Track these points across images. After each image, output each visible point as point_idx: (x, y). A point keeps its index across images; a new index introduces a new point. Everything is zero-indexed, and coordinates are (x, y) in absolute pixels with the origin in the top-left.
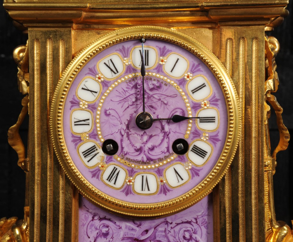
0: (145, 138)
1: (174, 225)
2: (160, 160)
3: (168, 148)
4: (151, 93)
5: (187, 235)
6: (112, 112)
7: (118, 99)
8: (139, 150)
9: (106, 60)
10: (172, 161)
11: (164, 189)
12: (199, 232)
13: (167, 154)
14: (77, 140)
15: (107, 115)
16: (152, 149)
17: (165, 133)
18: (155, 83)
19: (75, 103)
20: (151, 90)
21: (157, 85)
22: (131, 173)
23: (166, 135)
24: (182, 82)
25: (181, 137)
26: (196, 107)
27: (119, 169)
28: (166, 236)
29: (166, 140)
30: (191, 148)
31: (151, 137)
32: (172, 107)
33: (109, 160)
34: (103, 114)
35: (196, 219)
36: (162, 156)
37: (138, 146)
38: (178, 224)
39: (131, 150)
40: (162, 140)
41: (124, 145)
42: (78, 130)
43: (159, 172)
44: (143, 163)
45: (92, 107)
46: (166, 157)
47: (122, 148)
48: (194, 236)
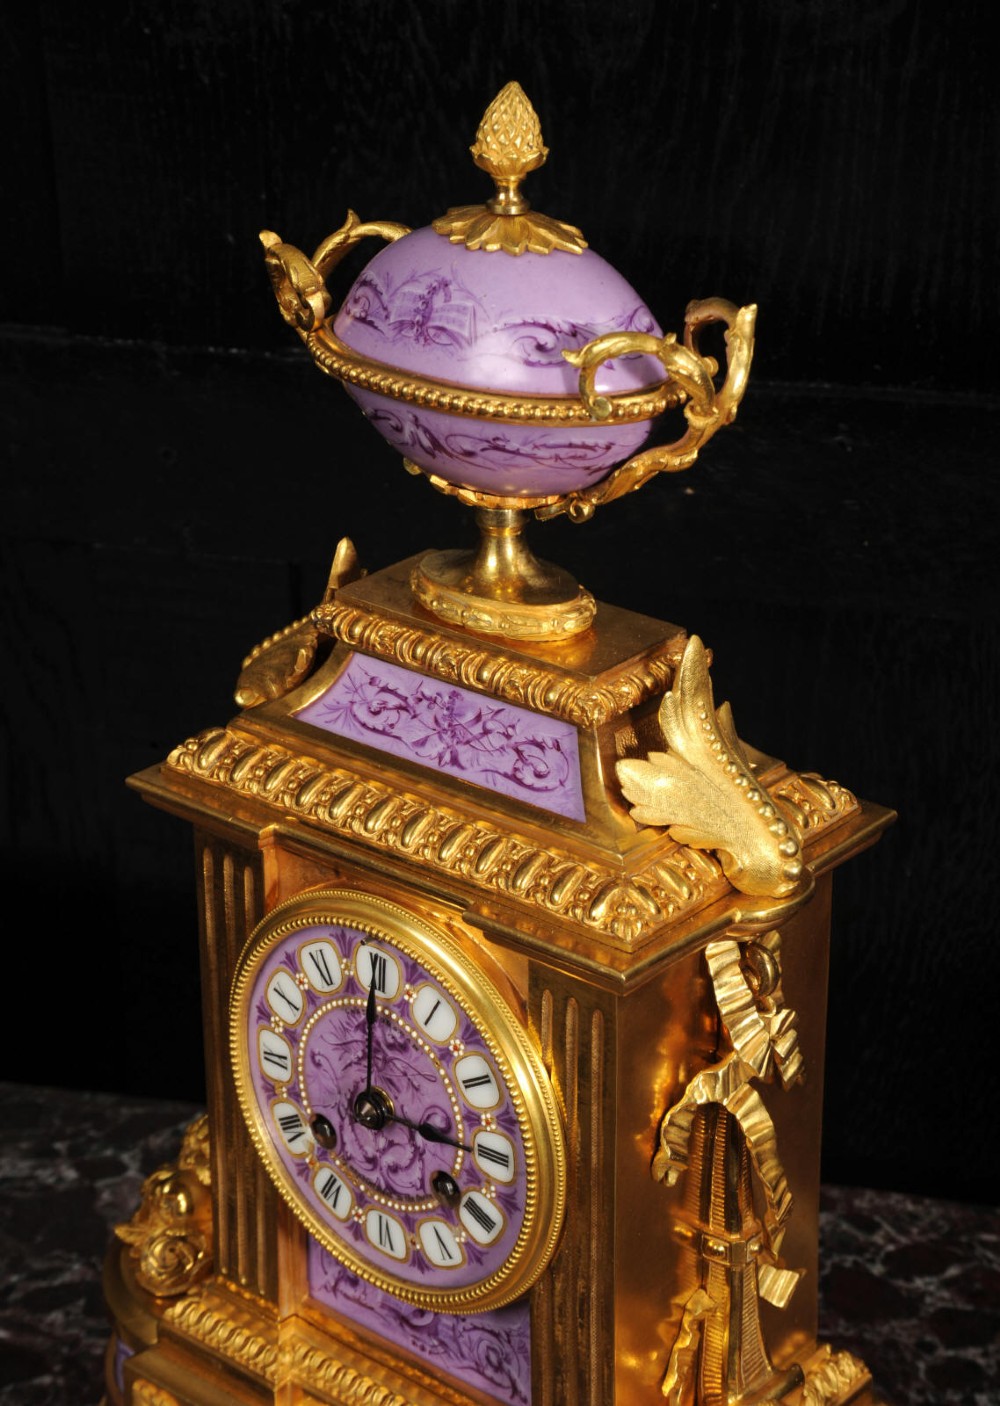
0: (382, 1142)
1: (467, 1325)
2: (410, 1199)
3: (422, 1180)
4: (390, 1054)
5: (493, 1358)
6: (323, 1061)
7: (334, 1040)
8: (373, 1161)
9: (314, 948)
10: (428, 1211)
11: (419, 1260)
12: (514, 1361)
13: (421, 1193)
14: (270, 1089)
15: (318, 1065)
16: (394, 1169)
17: (416, 1148)
18: (397, 1035)
19: (265, 1014)
20: (391, 1046)
21: (401, 1041)
22: (360, 1200)
23: (419, 1154)
24: (445, 1055)
25: (446, 1169)
26: (472, 1118)
27: (339, 1182)
28: (455, 1340)
29: (418, 1165)
30: (464, 1200)
31: (391, 1144)
32: (428, 1101)
33: (323, 1156)
34: (309, 1059)
35: (508, 1335)
36: (412, 1192)
37: (371, 1152)
38: (475, 1328)
39: (359, 1156)
40: (412, 1161)
41: (346, 1139)
42: (273, 1071)
43: (410, 1223)
44: (379, 1190)
45: (291, 1036)
46: (420, 1200)
47: (343, 1144)
48: (505, 1365)
